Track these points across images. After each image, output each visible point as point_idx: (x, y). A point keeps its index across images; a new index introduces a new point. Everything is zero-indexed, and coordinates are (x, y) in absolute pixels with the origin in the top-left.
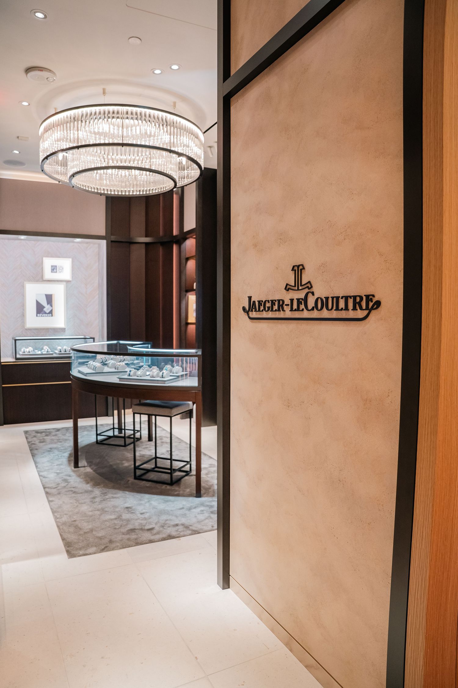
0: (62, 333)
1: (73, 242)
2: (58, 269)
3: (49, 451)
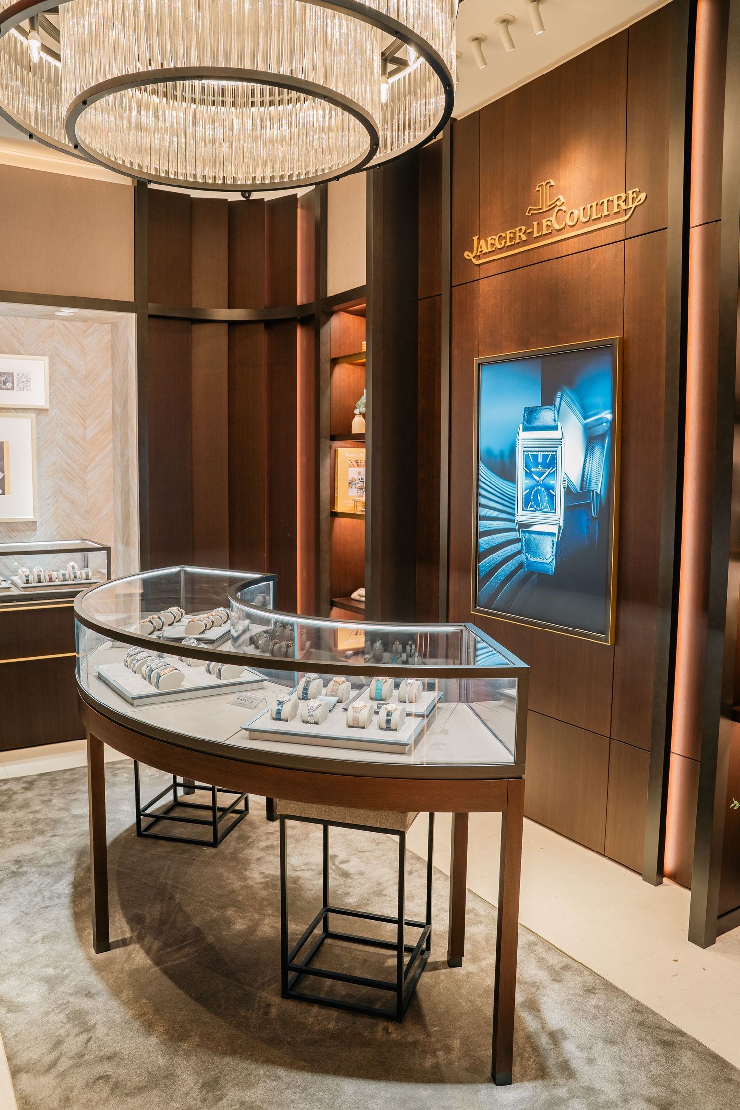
0: (28, 533)
1: (53, 317)
2: (15, 380)
3: (14, 874)
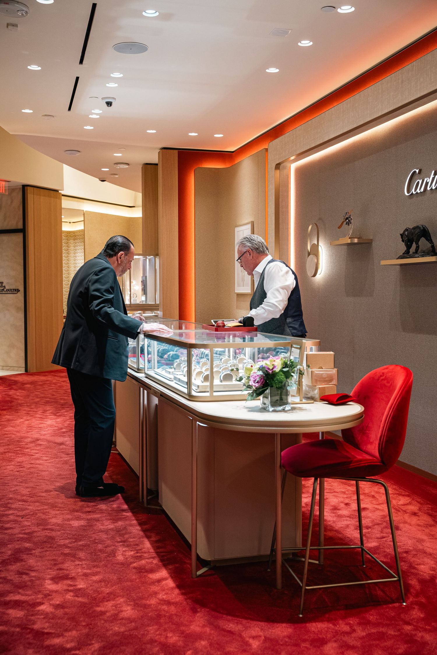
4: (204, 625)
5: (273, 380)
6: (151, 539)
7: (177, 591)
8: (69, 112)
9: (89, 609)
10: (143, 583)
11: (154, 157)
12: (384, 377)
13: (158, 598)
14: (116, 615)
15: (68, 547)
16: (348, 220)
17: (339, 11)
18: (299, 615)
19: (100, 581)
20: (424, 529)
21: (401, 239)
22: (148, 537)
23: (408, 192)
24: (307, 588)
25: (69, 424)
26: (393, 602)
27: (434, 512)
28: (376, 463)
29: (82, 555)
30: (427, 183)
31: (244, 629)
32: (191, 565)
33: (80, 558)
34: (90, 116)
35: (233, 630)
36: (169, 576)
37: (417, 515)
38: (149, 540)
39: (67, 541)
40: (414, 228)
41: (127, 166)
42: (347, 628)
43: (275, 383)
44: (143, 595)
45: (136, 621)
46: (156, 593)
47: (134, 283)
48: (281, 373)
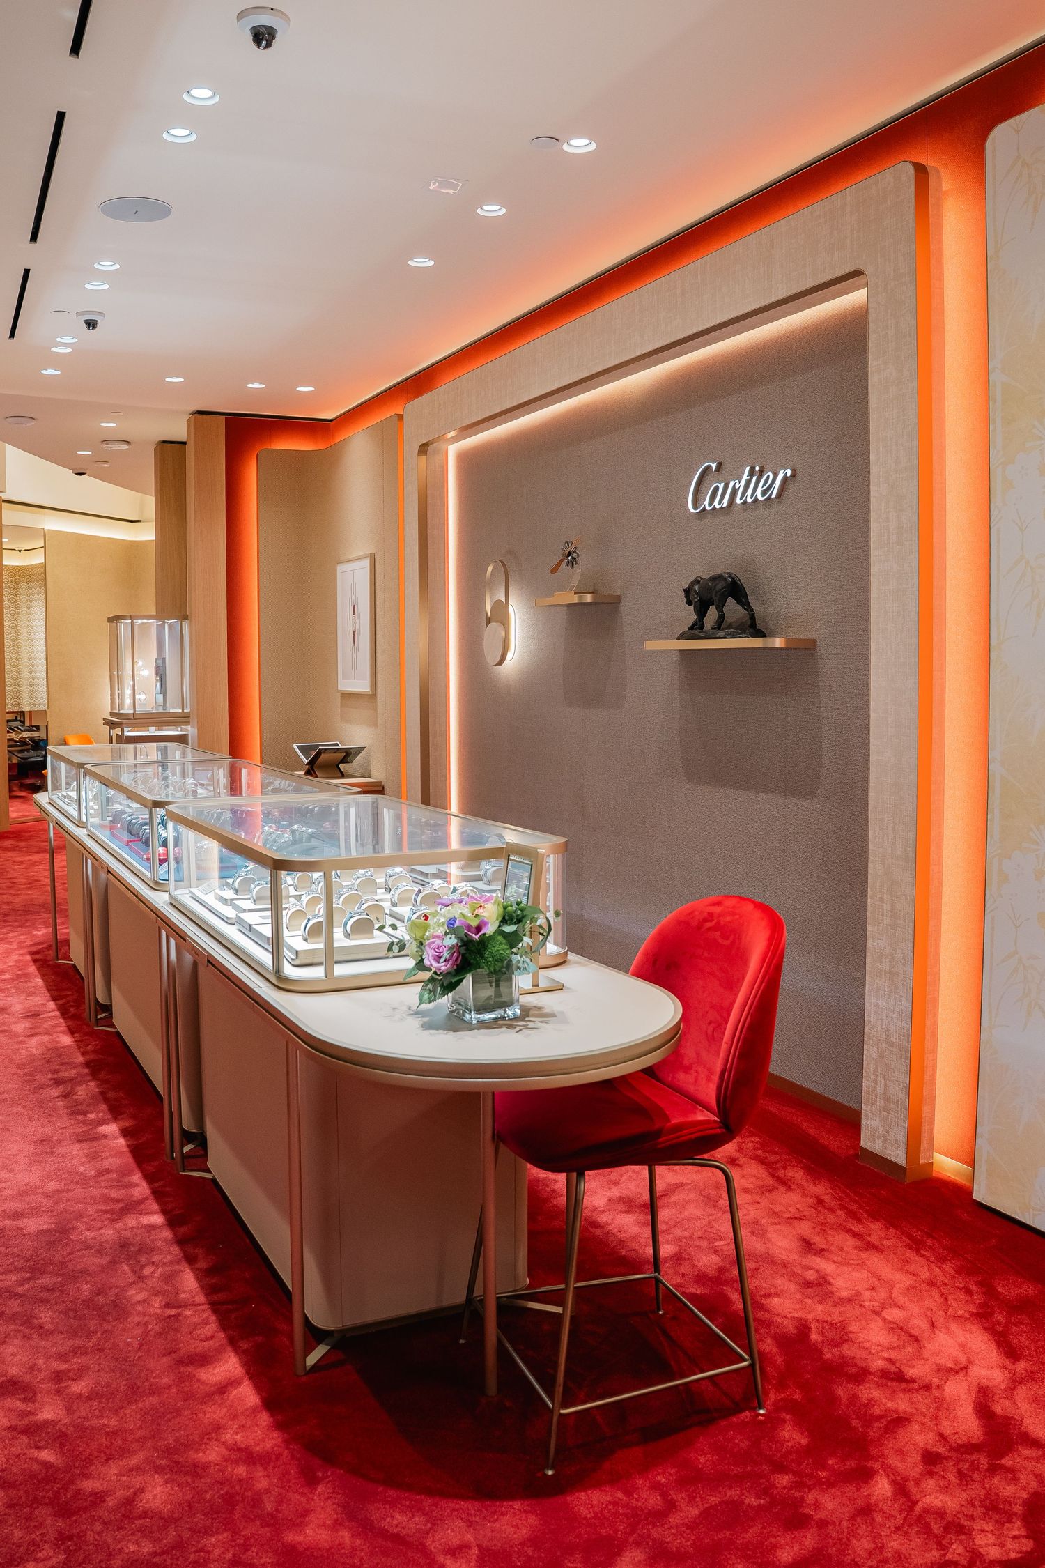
4: (336, 1520)
5: (483, 957)
6: (197, 1266)
7: (264, 1419)
8: (11, 341)
9: (65, 1488)
10: (188, 1397)
11: (178, 430)
12: (714, 923)
13: (223, 1443)
14: (130, 1502)
15: (16, 1294)
16: (571, 558)
17: (566, 147)
18: (546, 1472)
19: (89, 1398)
20: (758, 1199)
21: (685, 600)
22: (190, 1260)
23: (695, 506)
24: (563, 1411)
25: (18, 961)
26: (738, 1409)
27: (767, 1155)
28: (713, 1132)
29: (45, 1316)
30: (735, 491)
31: (429, 1525)
32: (290, 1336)
33: (41, 1327)
34: (54, 349)
35: (404, 1532)
36: (244, 1371)
37: (738, 1165)
38: (192, 1269)
39: (14, 1278)
40: (713, 579)
41: (126, 447)
42: (654, 1501)
43: (487, 963)
44: (188, 1435)
45: (177, 1520)
46: (218, 1428)
47: (140, 663)
48: (500, 938)
